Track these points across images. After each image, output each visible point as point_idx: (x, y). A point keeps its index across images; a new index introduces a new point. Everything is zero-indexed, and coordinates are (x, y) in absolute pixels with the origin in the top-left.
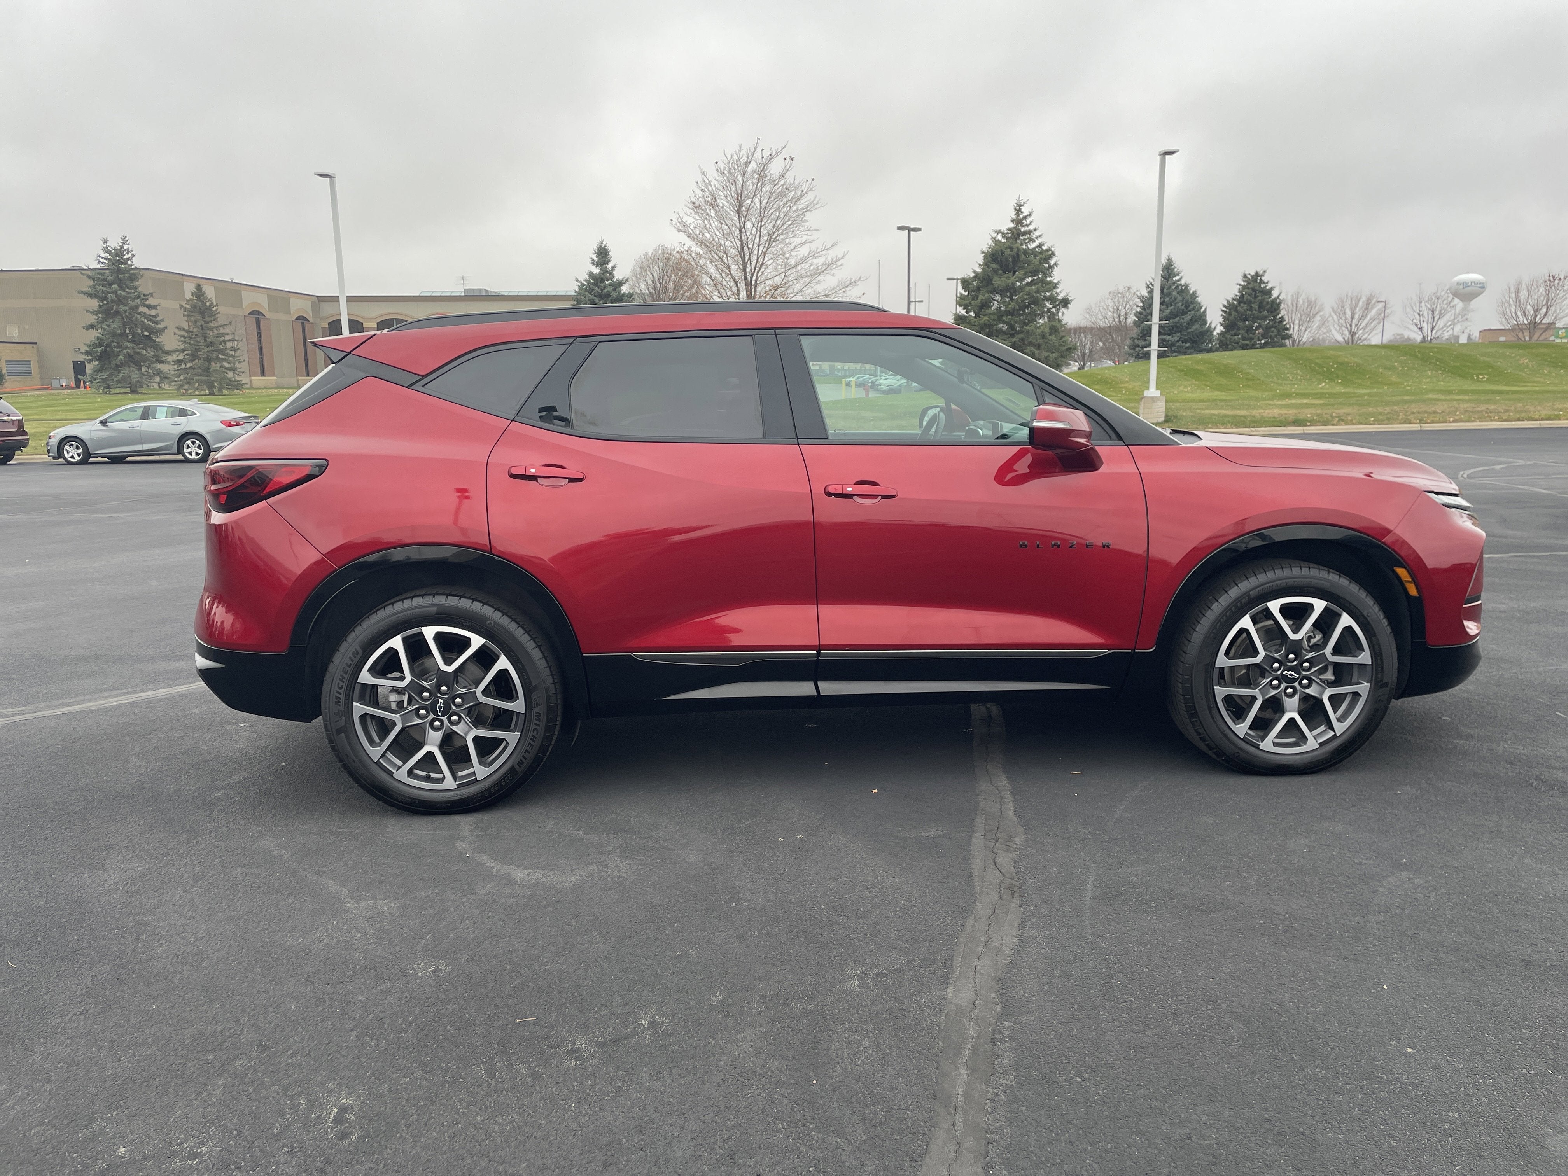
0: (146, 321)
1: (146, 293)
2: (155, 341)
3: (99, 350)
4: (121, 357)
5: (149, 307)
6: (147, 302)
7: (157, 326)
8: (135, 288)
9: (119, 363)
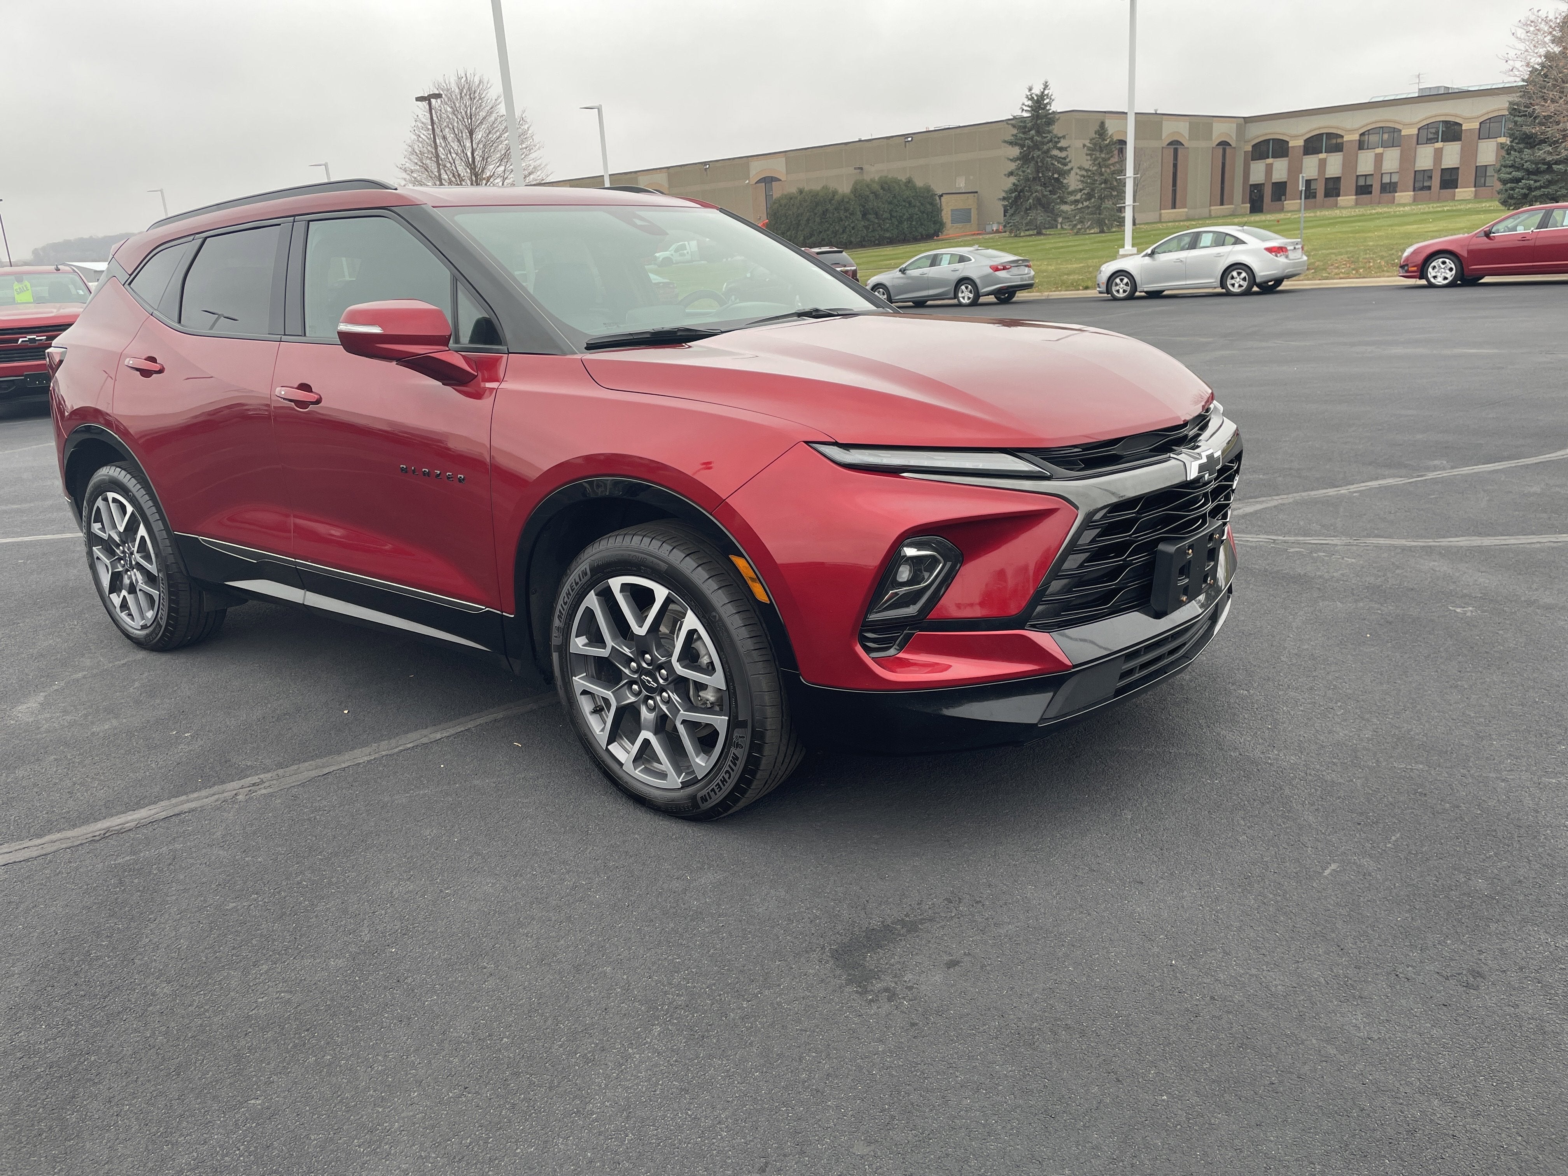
0: (1056, 163)
1: (1060, 135)
2: (1062, 182)
3: (1013, 195)
4: (1031, 201)
5: (1061, 149)
6: (1059, 145)
7: (1065, 168)
8: (1049, 132)
9: (1028, 207)
